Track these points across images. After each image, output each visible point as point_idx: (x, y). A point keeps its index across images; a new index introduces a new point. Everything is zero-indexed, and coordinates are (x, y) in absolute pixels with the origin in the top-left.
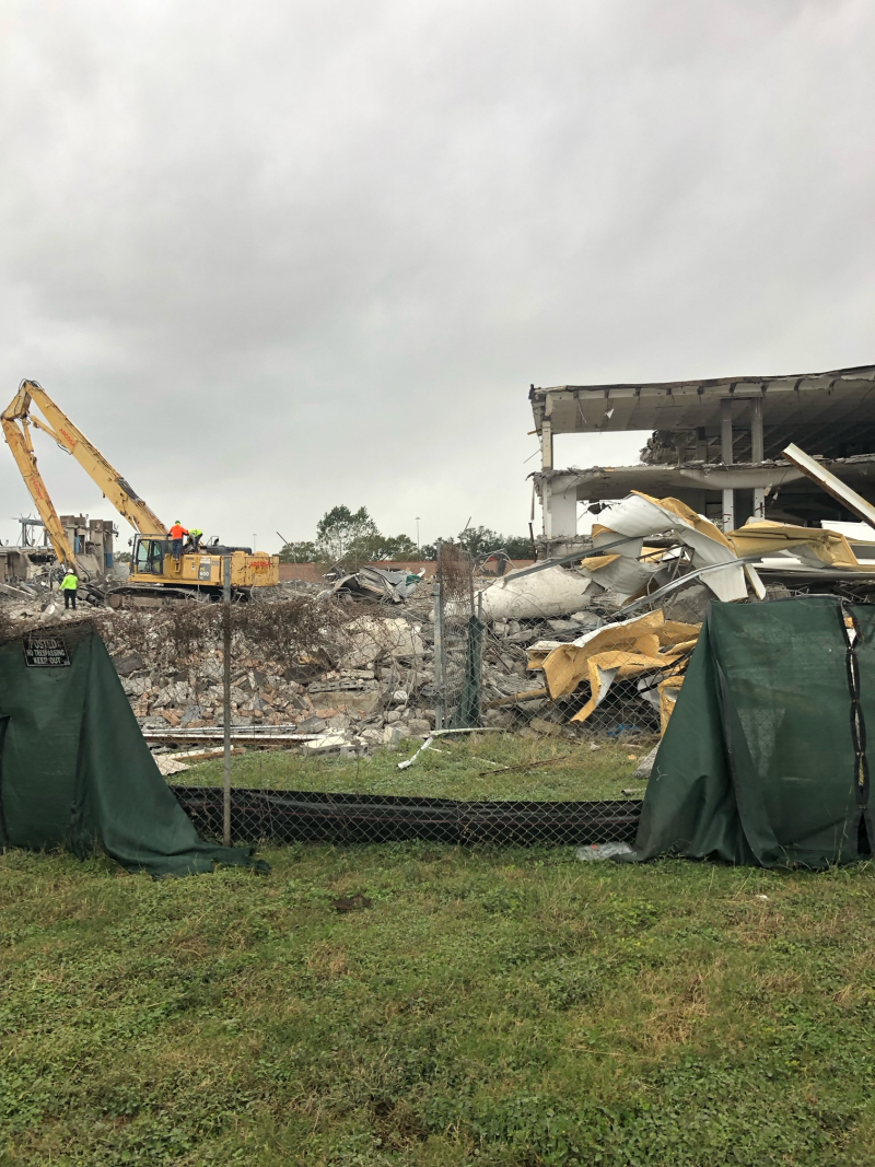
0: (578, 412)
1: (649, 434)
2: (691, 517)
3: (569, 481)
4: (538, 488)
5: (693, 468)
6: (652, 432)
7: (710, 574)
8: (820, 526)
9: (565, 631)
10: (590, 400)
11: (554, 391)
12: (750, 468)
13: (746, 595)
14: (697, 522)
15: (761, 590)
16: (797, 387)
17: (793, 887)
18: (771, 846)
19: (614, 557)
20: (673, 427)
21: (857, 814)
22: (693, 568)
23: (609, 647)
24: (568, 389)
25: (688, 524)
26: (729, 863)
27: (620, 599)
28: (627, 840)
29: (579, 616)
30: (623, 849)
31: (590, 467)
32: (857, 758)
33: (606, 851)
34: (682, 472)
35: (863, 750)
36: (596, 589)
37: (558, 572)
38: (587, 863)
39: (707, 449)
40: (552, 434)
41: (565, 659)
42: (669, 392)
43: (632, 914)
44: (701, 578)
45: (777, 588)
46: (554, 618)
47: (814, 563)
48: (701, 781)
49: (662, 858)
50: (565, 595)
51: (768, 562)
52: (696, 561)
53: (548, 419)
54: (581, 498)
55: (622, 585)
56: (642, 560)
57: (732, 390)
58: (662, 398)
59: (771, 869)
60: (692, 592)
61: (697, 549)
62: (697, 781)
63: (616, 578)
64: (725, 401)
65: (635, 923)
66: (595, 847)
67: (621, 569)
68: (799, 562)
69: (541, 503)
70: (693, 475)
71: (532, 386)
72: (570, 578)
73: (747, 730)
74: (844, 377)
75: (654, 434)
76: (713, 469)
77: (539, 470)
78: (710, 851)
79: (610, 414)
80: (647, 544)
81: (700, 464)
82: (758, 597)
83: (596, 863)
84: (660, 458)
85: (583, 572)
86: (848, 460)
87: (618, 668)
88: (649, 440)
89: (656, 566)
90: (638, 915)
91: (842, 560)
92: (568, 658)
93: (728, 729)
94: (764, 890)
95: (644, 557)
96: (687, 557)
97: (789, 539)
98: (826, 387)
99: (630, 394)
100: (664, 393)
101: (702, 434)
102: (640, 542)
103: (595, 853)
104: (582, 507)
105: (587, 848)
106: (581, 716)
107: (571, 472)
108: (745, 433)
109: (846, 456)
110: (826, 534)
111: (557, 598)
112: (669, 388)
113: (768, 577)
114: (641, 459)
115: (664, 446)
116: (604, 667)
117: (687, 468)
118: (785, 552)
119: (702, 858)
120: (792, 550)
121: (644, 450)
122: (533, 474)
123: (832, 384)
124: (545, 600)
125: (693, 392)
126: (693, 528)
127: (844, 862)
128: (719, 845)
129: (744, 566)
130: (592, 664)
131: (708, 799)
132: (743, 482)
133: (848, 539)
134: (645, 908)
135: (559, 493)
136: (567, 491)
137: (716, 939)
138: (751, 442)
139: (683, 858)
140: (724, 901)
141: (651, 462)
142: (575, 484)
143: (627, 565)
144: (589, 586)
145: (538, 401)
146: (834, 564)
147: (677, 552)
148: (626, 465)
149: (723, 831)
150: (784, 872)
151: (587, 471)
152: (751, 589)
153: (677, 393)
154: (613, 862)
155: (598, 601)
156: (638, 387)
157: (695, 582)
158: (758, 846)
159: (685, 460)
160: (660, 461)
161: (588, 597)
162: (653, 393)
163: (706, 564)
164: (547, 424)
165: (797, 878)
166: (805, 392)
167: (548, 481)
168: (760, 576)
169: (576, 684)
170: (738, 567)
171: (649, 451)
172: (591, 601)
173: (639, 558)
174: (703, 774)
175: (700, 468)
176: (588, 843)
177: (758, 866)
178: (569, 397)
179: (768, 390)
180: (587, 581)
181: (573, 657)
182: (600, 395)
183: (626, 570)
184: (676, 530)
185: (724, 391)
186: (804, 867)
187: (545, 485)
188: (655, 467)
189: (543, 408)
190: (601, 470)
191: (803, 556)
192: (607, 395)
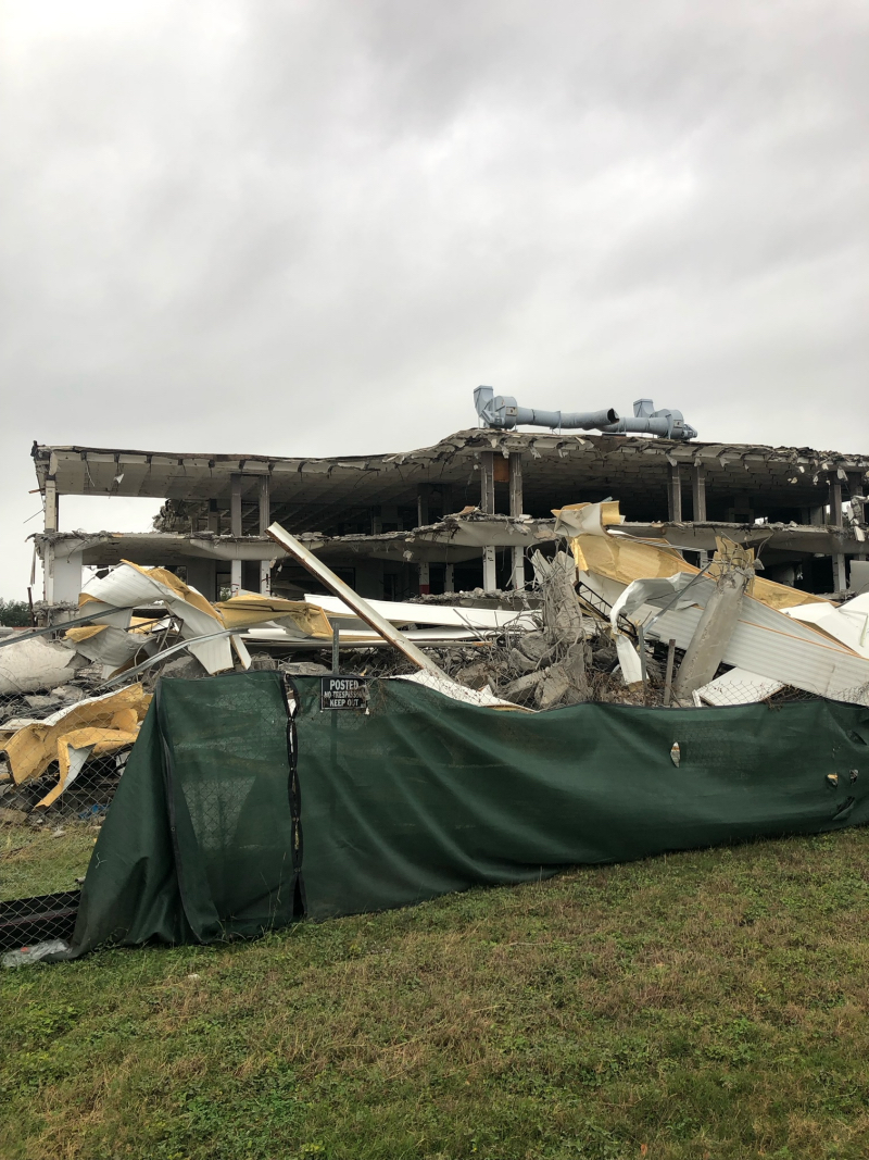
0: (86, 474)
1: (162, 502)
2: (181, 589)
3: (73, 545)
4: (40, 550)
5: (203, 538)
6: (165, 500)
7: (198, 645)
8: (303, 598)
9: (43, 708)
10: (99, 463)
11: (59, 451)
12: (257, 541)
13: (231, 666)
14: (187, 593)
15: (247, 660)
16: (300, 469)
17: (228, 961)
18: (212, 920)
19: (100, 628)
20: (185, 497)
21: (292, 878)
22: (182, 639)
23: (82, 725)
24: (75, 450)
25: (177, 595)
26: (168, 945)
27: (107, 671)
28: (63, 937)
29: (59, 691)
30: (59, 947)
31: (98, 532)
32: (294, 823)
33: (36, 952)
34: (192, 541)
35: (299, 815)
36: (81, 661)
37: (38, 643)
38: (14, 970)
39: (219, 520)
40: (57, 495)
41: (33, 740)
42: (181, 462)
43: (48, 1021)
44: (189, 649)
45: (264, 658)
46: (31, 694)
47: (298, 634)
48: (142, 863)
49: (98, 951)
50: (47, 668)
51: (254, 633)
52: (185, 632)
53: (53, 478)
54: (88, 563)
55: (109, 656)
56: (131, 631)
57: (241, 466)
58: (173, 467)
59: (209, 945)
60: (179, 664)
61: (186, 620)
62: (138, 864)
63: (103, 649)
64: (235, 476)
65: (49, 1031)
66: (26, 949)
67: (108, 640)
68: (284, 632)
69: (43, 567)
70: (203, 545)
71: (35, 443)
72: (52, 650)
73: (192, 806)
74: (340, 464)
75: (167, 502)
76: (223, 541)
77: (41, 531)
78: (150, 934)
79: (119, 479)
80: (138, 613)
81: (210, 535)
82: (244, 667)
83: (24, 968)
84: (173, 526)
85: (68, 643)
86: (343, 539)
87: (93, 746)
88: (162, 508)
89: (145, 637)
90: (55, 1022)
91: (321, 631)
92: (37, 738)
93: (171, 806)
94: (197, 968)
95: (134, 628)
96: (177, 628)
97: (274, 611)
98: (325, 471)
99: (142, 460)
100: (176, 463)
101: (214, 505)
102: (130, 612)
103: (24, 956)
104: (89, 573)
105: (16, 952)
106: (48, 801)
107: (76, 536)
108: (255, 507)
109: (342, 534)
110: (307, 608)
111: (36, 671)
112: (181, 459)
113: (254, 647)
114: (154, 526)
115: (177, 514)
116: (78, 746)
117: (196, 538)
118: (271, 623)
119: (142, 944)
120: (277, 621)
121: (157, 518)
122: (34, 535)
123: (330, 470)
124: (21, 674)
125: (204, 465)
126: (183, 600)
127: (279, 927)
128: (160, 928)
129: (230, 637)
130: (62, 743)
131: (148, 881)
132: (250, 553)
133: (326, 611)
134: (65, 1012)
135: (64, 557)
136: (71, 555)
137: (133, 1033)
138: (258, 516)
139: (118, 948)
140: (154, 988)
141: (164, 529)
142: (80, 548)
143: (114, 636)
144: (73, 659)
145: (42, 459)
146: (314, 635)
147: (166, 623)
148: (136, 532)
149: (164, 911)
150: (221, 946)
151: (94, 535)
152: (237, 659)
153: (188, 464)
154: (45, 964)
155: (84, 673)
156: (150, 455)
157: (182, 653)
158: (197, 922)
159: (198, 529)
160: (172, 529)
161: (71, 670)
162: (165, 462)
163: (194, 635)
164: (50, 483)
165: (233, 950)
166: (307, 474)
167: (50, 543)
168: (247, 646)
169: (46, 766)
170: (225, 638)
171: (162, 519)
172: (75, 674)
173: (127, 630)
174: (143, 855)
175: (209, 538)
176: (17, 946)
177: (197, 943)
178: (76, 457)
179: (275, 469)
180: (72, 653)
181: (42, 738)
182: (110, 459)
183: (114, 641)
184: (166, 600)
185: (234, 467)
186: (240, 938)
187: (47, 548)
188: (166, 535)
189: (47, 466)
190: (109, 536)
191: (288, 627)
192: (117, 460)
